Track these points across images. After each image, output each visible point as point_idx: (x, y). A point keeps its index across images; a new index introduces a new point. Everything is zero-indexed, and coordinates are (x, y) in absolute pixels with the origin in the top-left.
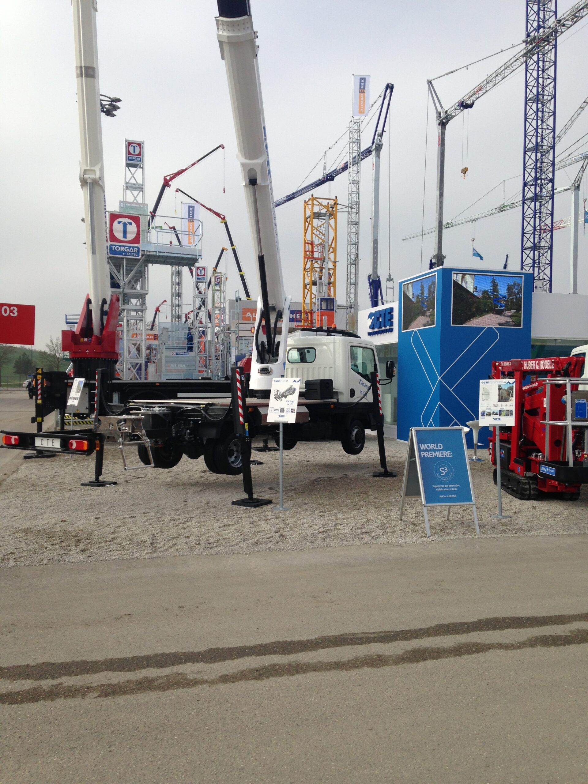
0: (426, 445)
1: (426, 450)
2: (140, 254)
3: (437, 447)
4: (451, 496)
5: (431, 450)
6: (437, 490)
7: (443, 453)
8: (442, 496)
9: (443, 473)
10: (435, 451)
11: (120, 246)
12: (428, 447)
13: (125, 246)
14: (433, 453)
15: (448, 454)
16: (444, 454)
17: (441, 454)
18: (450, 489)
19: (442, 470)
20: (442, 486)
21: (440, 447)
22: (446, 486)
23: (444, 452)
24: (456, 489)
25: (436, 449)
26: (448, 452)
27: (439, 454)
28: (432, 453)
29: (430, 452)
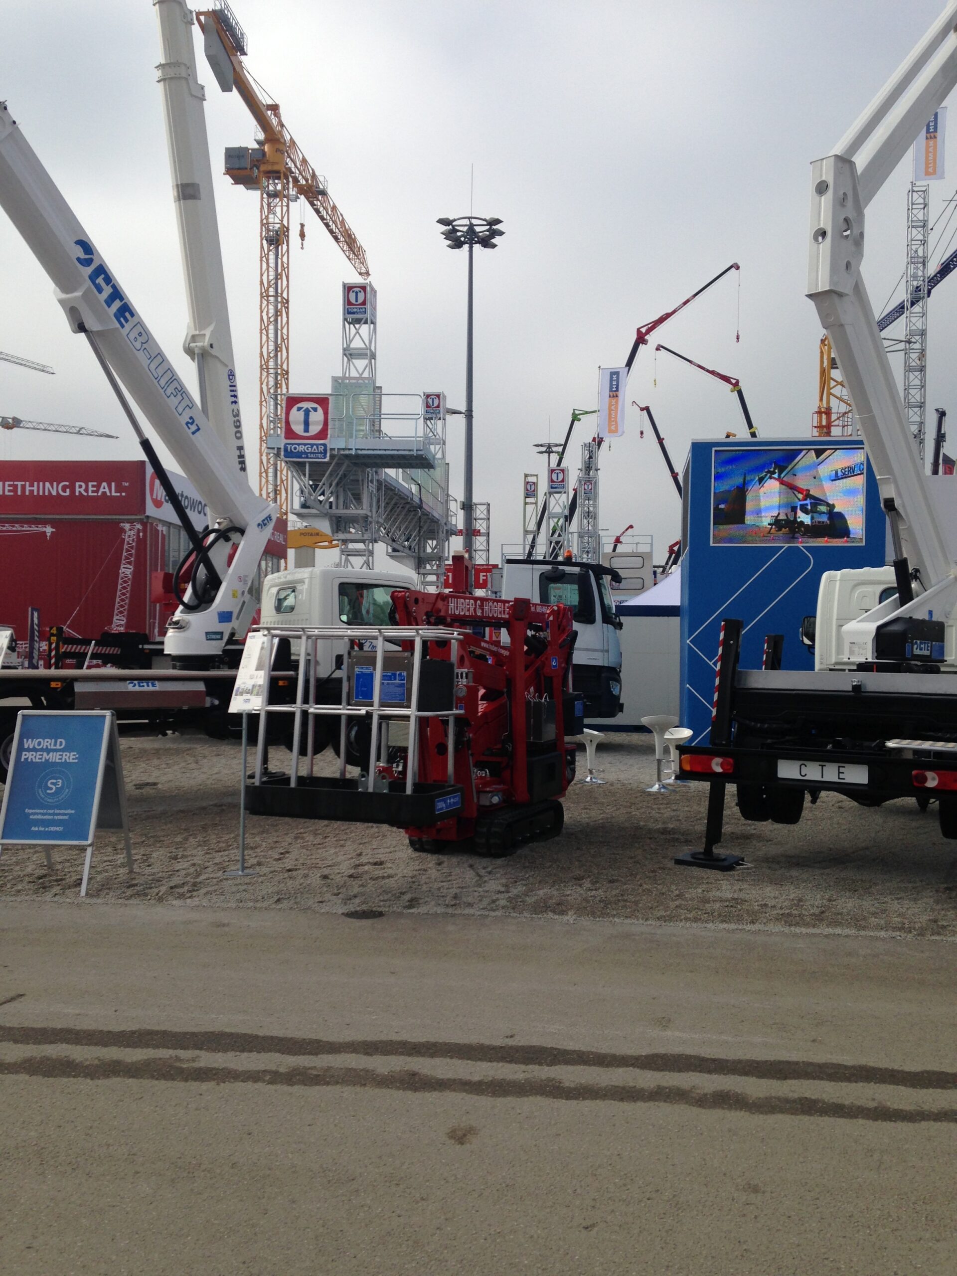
0: (36, 741)
1: (35, 750)
2: (328, 455)
3: (55, 745)
4: (52, 829)
5: (42, 750)
6: (31, 817)
7: (62, 755)
8: (36, 829)
9: (51, 789)
10: (48, 751)
11: (298, 445)
12: (39, 744)
13: (305, 445)
14: (45, 754)
15: (72, 757)
16: (64, 757)
17: (58, 757)
18: (56, 817)
19: (52, 783)
20: (42, 811)
21: (61, 744)
22: (50, 811)
23: (65, 753)
24: (66, 817)
25: (53, 747)
26: (72, 754)
27: (54, 757)
28: (42, 755)
29: (39, 753)
